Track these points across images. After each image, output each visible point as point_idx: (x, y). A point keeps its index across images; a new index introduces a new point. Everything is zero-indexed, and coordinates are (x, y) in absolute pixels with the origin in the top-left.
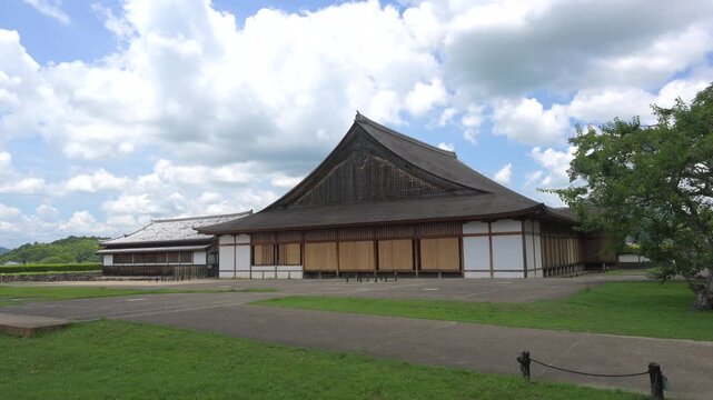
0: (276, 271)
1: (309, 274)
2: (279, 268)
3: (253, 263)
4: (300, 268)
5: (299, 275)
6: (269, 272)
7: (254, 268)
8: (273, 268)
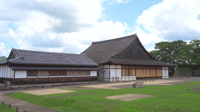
0: (129, 78)
1: (137, 78)
2: (130, 77)
3: (122, 76)
4: (135, 77)
5: (135, 79)
6: (127, 78)
7: (122, 77)
8: (128, 77)
